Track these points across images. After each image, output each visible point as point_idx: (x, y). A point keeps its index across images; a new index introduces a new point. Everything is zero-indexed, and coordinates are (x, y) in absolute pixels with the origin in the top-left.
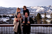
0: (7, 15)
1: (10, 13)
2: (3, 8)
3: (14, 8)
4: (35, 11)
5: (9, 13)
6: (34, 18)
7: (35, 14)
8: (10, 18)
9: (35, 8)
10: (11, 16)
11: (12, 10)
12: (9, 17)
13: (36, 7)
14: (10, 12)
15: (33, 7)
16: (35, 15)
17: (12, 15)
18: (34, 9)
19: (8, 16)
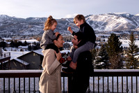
0: (23, 41)
1: (31, 33)
2: (10, 18)
3: (42, 19)
4: (103, 28)
5: (27, 33)
6: (100, 47)
7: (104, 37)
8: (30, 48)
9: (101, 19)
10: (35, 43)
11: (38, 24)
12: (27, 47)
13: (104, 17)
14: (32, 31)
15: (97, 17)
16: (102, 39)
17: (36, 41)
18: (100, 23)
19: (26, 44)
